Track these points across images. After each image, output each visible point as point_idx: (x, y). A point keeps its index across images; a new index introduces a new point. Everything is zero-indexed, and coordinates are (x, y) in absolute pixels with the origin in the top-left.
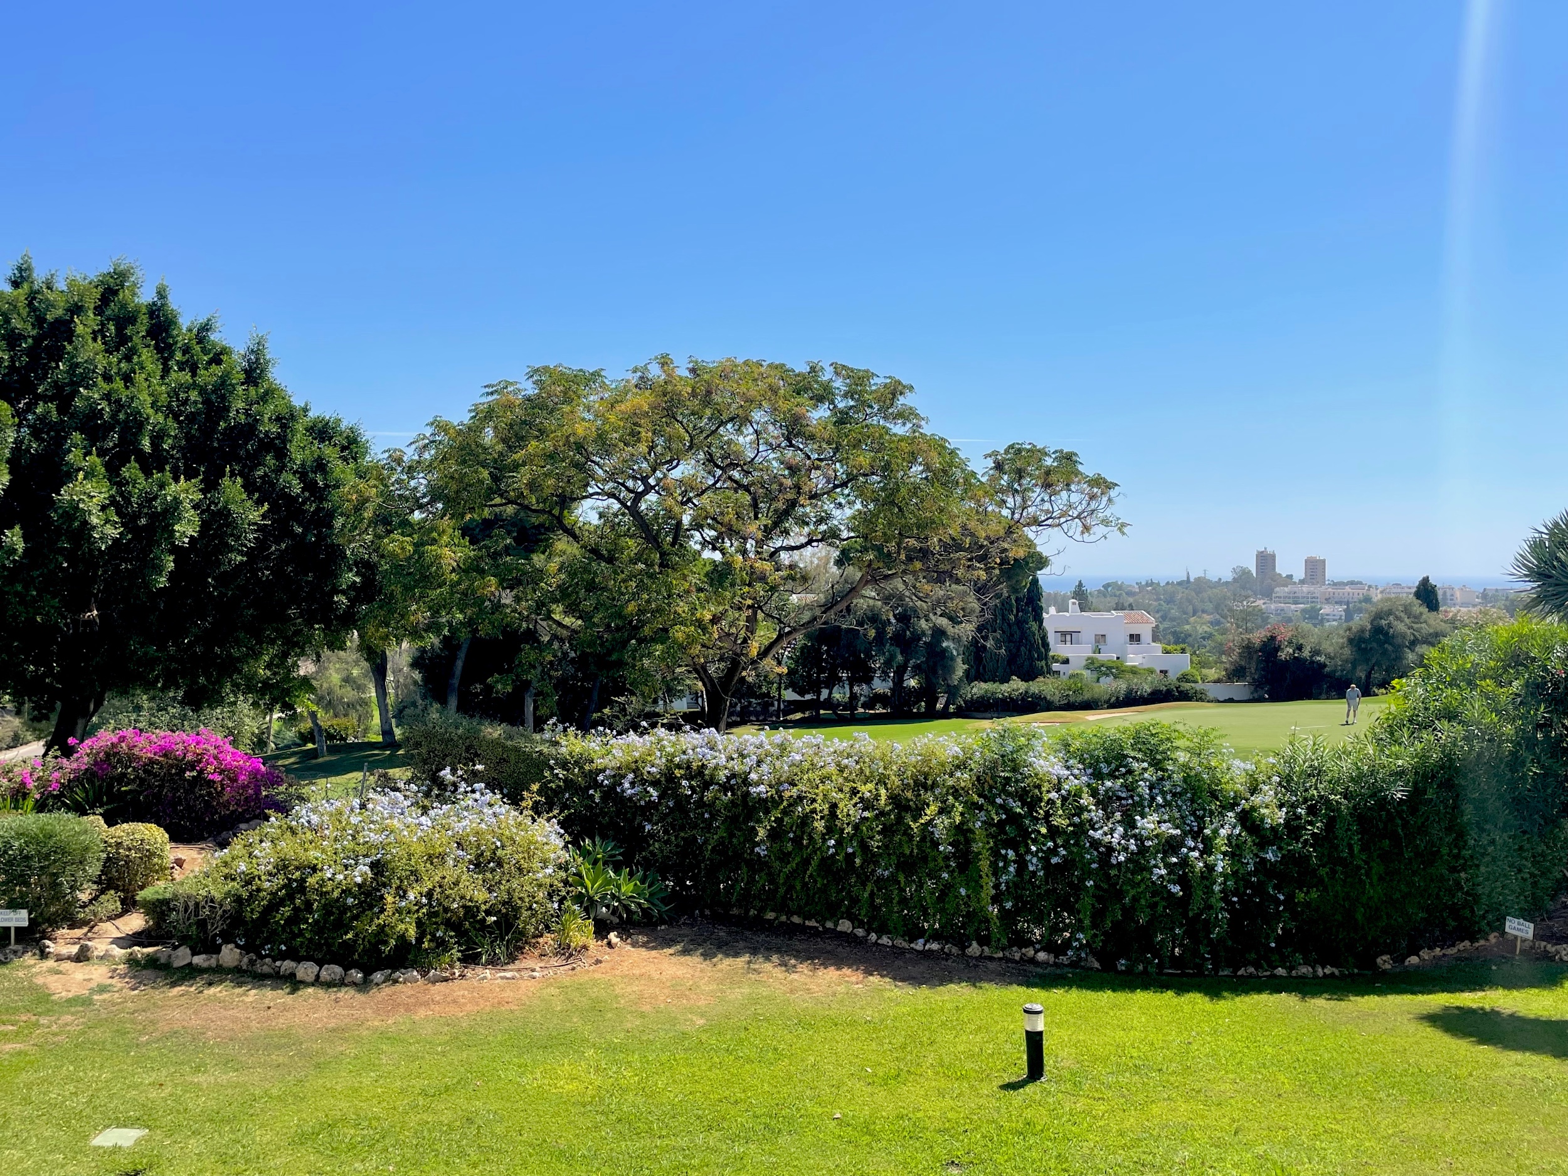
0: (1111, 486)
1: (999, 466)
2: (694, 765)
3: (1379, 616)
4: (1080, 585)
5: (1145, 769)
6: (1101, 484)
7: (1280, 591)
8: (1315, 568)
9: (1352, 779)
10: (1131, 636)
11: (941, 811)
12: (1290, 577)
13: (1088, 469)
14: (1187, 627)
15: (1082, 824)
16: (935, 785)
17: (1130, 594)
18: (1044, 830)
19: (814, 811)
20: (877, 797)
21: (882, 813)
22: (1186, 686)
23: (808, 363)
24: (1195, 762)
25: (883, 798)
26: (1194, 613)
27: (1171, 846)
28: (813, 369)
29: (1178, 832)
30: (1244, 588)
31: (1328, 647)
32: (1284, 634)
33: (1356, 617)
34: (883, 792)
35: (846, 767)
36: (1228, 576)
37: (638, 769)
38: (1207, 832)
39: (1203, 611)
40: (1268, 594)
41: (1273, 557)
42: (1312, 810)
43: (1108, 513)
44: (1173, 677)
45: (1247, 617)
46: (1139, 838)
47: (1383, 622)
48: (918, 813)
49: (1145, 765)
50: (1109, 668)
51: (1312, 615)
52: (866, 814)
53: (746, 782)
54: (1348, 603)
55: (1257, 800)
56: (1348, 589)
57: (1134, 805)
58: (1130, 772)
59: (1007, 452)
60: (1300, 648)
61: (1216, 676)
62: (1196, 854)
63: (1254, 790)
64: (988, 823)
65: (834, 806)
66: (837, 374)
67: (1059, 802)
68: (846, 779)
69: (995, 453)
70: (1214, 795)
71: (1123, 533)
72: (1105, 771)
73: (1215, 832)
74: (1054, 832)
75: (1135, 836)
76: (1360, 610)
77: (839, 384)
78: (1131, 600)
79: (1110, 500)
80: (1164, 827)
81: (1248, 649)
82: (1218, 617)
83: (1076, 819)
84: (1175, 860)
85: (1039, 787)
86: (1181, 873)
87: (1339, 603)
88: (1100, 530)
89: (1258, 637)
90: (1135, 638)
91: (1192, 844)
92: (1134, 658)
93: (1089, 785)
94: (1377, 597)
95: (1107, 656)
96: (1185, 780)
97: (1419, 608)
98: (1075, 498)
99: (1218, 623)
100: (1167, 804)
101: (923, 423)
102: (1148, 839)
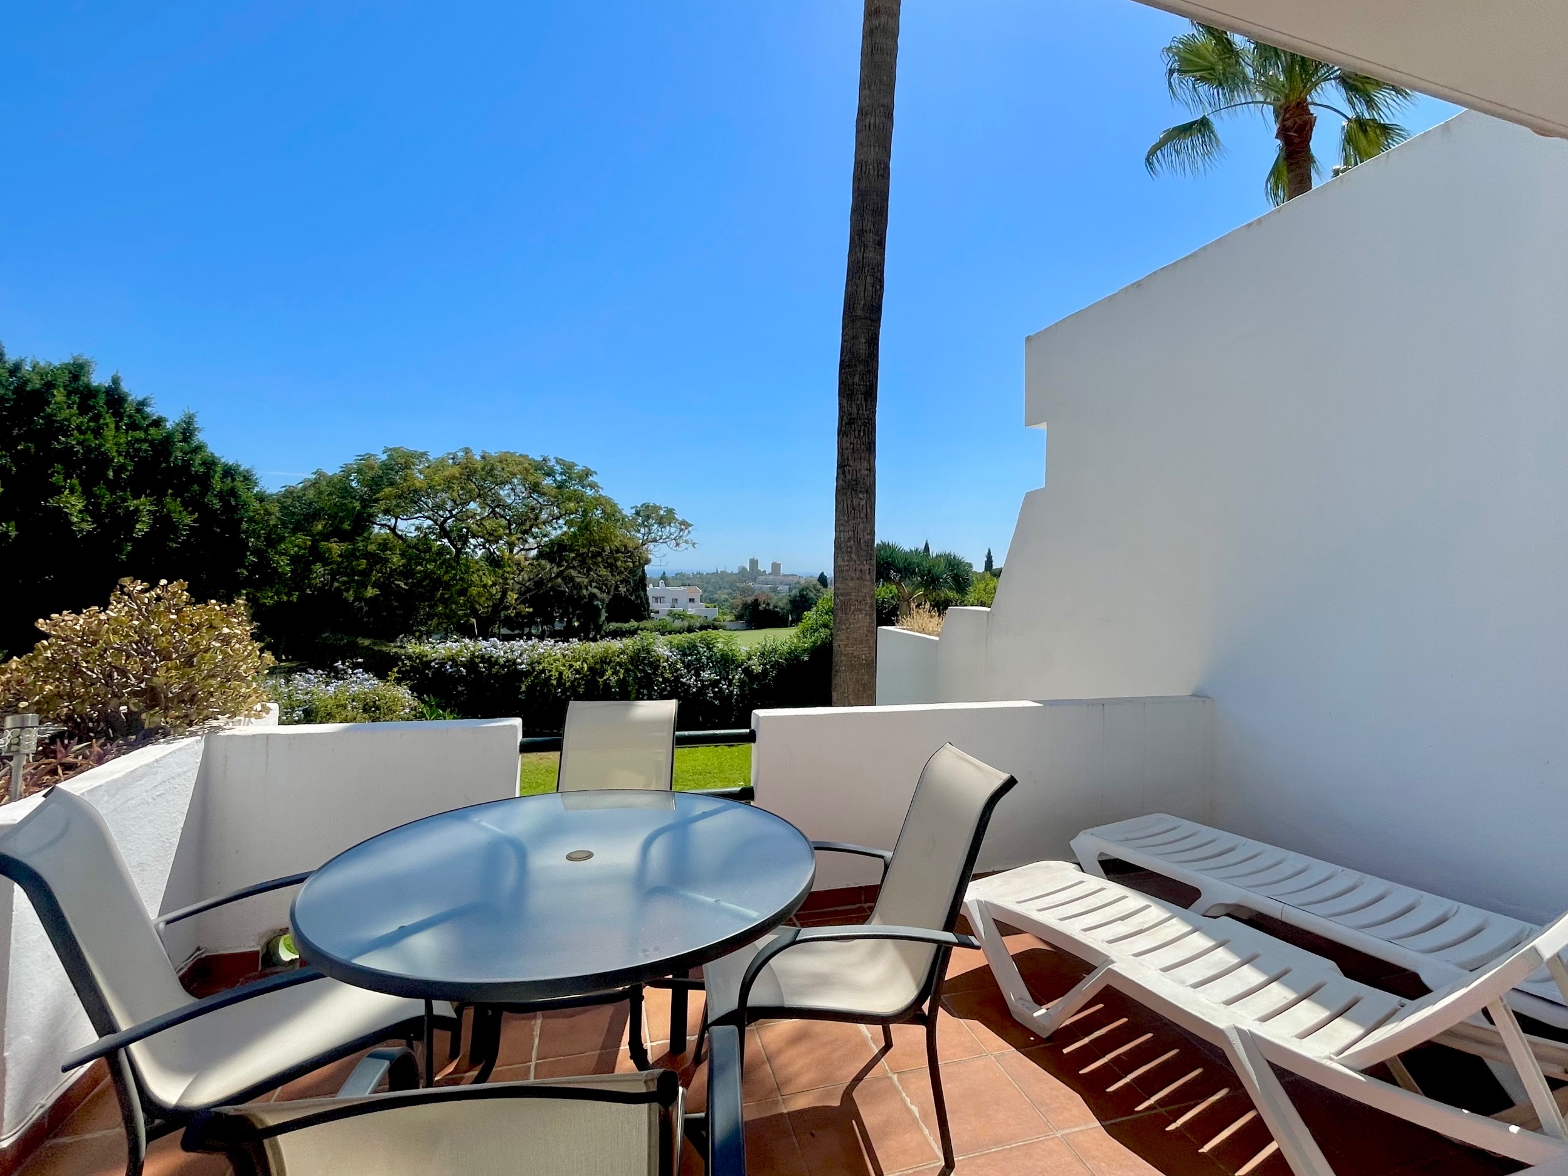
0: (691, 525)
1: (638, 513)
2: (486, 657)
3: (803, 590)
4: (664, 573)
5: (705, 652)
6: (685, 524)
7: (761, 578)
8: (776, 567)
9: (788, 653)
10: (690, 599)
11: (613, 673)
12: (765, 571)
13: (679, 517)
14: (716, 596)
15: (678, 676)
16: (611, 661)
17: (688, 578)
18: (661, 680)
19: (551, 675)
20: (582, 668)
21: (585, 676)
22: (717, 623)
23: (542, 456)
24: (726, 648)
25: (586, 669)
26: (720, 588)
27: (715, 683)
28: (544, 460)
29: (719, 677)
30: (743, 576)
31: (780, 604)
32: (762, 599)
33: (794, 591)
34: (585, 665)
35: (567, 655)
36: (736, 571)
37: (454, 658)
38: (730, 677)
39: (724, 588)
40: (754, 580)
41: (757, 561)
42: (772, 667)
43: (688, 538)
44: (710, 619)
45: (744, 591)
46: (702, 681)
47: (805, 593)
48: (602, 675)
49: (705, 649)
50: (679, 615)
51: (774, 590)
52: (577, 676)
53: (515, 663)
54: (790, 585)
55: (750, 663)
56: (790, 578)
57: (700, 666)
58: (699, 653)
59: (642, 506)
60: (768, 604)
61: (730, 619)
62: (725, 687)
63: (749, 659)
64: (636, 677)
65: (561, 674)
66: (557, 462)
67: (667, 668)
68: (566, 661)
69: (636, 507)
70: (733, 661)
71: (694, 547)
72: (688, 653)
73: (734, 677)
74: (665, 680)
75: (700, 681)
76: (795, 588)
77: (557, 468)
78: (689, 582)
79: (689, 532)
80: (712, 676)
81: (745, 606)
82: (731, 591)
83: (675, 674)
84: (717, 690)
85: (659, 661)
86: (719, 695)
87: (787, 585)
88: (683, 546)
89: (750, 600)
90: (692, 600)
91: (724, 683)
92: (691, 611)
93: (680, 659)
94: (803, 582)
95: (679, 609)
96: (722, 655)
97: (819, 586)
98: (673, 530)
99: (731, 594)
100: (714, 666)
101: (600, 490)
102: (706, 681)
